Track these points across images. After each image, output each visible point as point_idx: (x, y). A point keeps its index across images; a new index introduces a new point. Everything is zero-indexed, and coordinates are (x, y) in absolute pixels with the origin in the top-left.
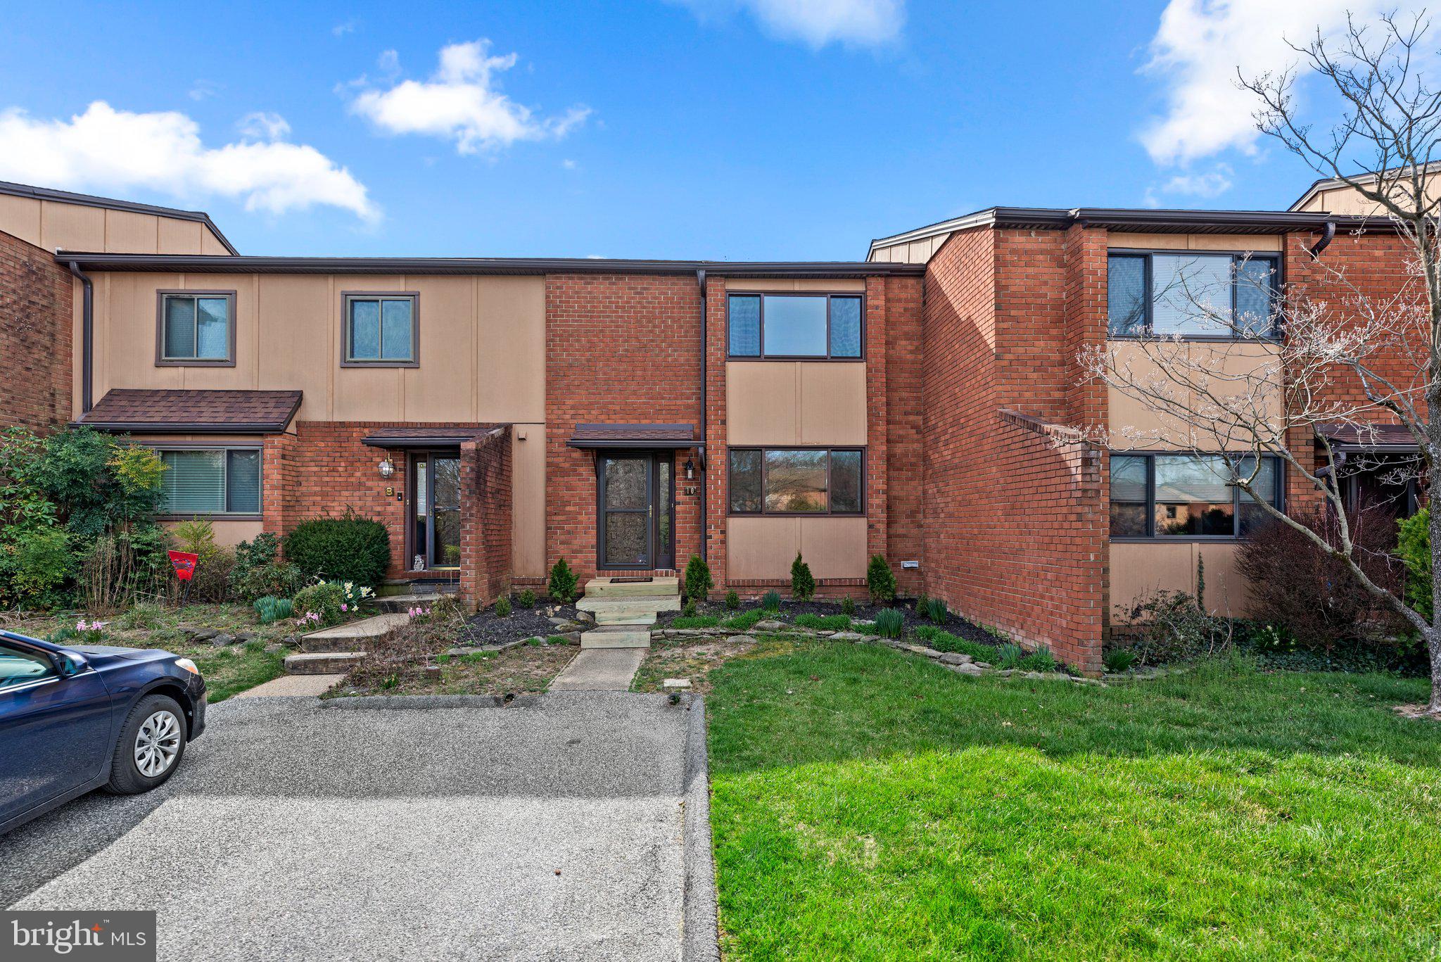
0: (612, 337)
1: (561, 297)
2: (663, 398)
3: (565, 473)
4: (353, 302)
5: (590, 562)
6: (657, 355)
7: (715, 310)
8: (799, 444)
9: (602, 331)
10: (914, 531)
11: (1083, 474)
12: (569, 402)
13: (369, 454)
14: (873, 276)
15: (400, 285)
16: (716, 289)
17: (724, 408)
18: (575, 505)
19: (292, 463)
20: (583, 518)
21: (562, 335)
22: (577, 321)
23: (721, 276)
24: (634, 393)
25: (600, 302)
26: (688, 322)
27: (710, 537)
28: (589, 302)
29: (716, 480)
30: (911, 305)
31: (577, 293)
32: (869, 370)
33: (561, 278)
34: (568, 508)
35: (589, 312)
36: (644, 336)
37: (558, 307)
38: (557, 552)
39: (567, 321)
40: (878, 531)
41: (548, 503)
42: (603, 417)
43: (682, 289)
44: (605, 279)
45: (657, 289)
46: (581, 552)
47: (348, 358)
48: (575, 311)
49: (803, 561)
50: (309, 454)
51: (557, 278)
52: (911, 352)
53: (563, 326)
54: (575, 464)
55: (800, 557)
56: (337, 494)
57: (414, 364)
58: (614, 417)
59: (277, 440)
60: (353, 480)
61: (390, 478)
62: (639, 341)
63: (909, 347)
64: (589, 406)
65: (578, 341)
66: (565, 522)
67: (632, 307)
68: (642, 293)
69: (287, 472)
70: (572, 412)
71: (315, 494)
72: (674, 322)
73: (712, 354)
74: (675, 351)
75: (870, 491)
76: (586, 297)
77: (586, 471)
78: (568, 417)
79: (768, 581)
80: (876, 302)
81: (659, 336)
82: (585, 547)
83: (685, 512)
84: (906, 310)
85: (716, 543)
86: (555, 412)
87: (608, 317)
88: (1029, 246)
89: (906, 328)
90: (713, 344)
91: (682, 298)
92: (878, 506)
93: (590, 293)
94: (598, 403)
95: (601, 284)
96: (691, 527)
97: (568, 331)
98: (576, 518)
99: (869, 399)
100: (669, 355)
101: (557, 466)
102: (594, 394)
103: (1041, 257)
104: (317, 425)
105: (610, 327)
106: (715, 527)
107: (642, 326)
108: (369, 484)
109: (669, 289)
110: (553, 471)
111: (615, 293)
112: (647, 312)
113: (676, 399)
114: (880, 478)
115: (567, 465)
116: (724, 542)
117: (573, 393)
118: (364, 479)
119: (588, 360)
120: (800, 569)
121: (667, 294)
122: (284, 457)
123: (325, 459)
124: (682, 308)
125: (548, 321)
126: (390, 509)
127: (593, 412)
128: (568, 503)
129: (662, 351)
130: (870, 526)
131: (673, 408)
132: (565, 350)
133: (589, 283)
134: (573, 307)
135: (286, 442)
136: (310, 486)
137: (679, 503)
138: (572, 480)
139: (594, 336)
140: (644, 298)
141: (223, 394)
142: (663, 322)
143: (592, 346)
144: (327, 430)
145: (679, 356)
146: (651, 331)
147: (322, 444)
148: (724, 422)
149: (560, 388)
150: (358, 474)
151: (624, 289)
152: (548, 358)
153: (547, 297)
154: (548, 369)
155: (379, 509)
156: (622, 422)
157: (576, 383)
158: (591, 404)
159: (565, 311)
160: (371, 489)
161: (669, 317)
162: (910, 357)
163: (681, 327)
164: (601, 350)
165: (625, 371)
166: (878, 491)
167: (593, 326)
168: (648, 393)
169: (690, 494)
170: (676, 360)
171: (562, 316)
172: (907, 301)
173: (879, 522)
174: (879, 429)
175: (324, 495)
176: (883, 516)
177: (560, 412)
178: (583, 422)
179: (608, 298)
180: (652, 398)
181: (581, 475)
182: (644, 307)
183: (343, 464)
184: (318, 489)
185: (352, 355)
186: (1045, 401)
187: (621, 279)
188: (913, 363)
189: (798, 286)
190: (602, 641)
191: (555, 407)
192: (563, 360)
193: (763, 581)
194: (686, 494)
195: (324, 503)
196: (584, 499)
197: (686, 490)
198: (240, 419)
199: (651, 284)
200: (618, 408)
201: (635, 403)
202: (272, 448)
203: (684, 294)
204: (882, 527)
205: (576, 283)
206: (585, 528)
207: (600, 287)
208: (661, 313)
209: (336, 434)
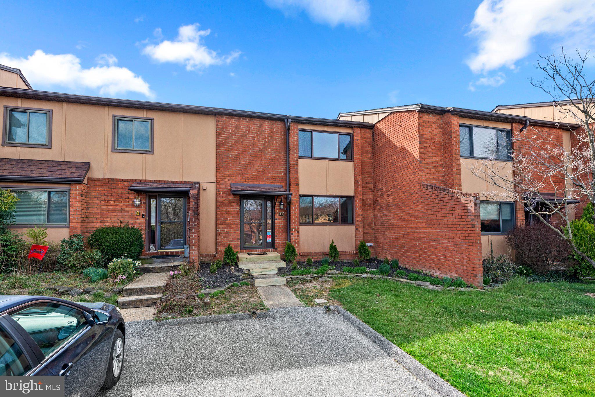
0: (246, 145)
1: (223, 126)
2: (269, 173)
3: (225, 205)
4: (118, 120)
5: (237, 246)
6: (267, 154)
7: (294, 136)
8: (328, 194)
9: (242, 142)
10: (371, 231)
11: (475, 209)
12: (227, 173)
13: (127, 195)
14: (356, 127)
15: (144, 114)
16: (294, 127)
17: (297, 178)
18: (230, 220)
19: (85, 198)
20: (234, 226)
21: (224, 143)
22: (231, 137)
23: (296, 122)
24: (257, 170)
25: (241, 129)
26: (280, 141)
27: (293, 234)
28: (236, 129)
29: (295, 209)
30: (368, 140)
31: (231, 124)
32: (355, 165)
33: (223, 117)
34: (227, 222)
35: (236, 133)
36: (261, 146)
37: (222, 130)
38: (222, 242)
39: (226, 137)
40: (359, 231)
41: (217, 219)
42: (243, 180)
43: (278, 126)
44: (243, 119)
45: (267, 126)
46: (233, 241)
47: (116, 148)
48: (230, 133)
49: (334, 244)
50: (94, 194)
51: (221, 117)
52: (368, 158)
53: (224, 139)
54: (230, 201)
56: (109, 214)
57: (151, 152)
58: (248, 180)
59: (78, 187)
60: (118, 207)
61: (139, 207)
62: (259, 148)
63: (368, 157)
64: (236, 176)
65: (231, 146)
66: (225, 228)
67: (255, 133)
68: (260, 127)
69: (83, 203)
70: (229, 178)
71: (97, 214)
72: (274, 140)
73: (293, 155)
74: (275, 153)
75: (356, 215)
76: (235, 127)
77: (235, 205)
78: (227, 180)
79: (317, 253)
80: (357, 138)
81: (267, 146)
82: (235, 239)
83: (279, 223)
84: (366, 142)
85: (295, 237)
86: (221, 177)
87: (245, 136)
88: (430, 120)
89: (366, 149)
90: (293, 151)
91: (277, 130)
92: (359, 221)
93: (237, 125)
94: (241, 174)
95: (242, 121)
96: (282, 230)
97: (227, 141)
98: (231, 226)
99: (355, 176)
100: (272, 155)
101: (222, 202)
102: (239, 170)
103: (434, 125)
104: (99, 180)
105: (246, 140)
106: (295, 230)
107: (261, 141)
108: (127, 209)
109: (272, 126)
110: (219, 205)
111: (248, 126)
112: (262, 135)
113: (275, 174)
114: (360, 209)
115: (226, 202)
116: (298, 236)
117: (229, 169)
118: (124, 207)
119: (236, 155)
120: (333, 248)
121: (271, 128)
122: (82, 195)
123: (103, 196)
124: (277, 134)
125: (217, 136)
126: (138, 222)
127: (238, 178)
128: (227, 219)
129: (269, 152)
130: (356, 229)
131: (273, 177)
132: (225, 150)
133: (236, 121)
134: (229, 131)
135: (83, 188)
136: (94, 210)
137: (277, 219)
138: (229, 209)
139: (239, 144)
140: (261, 129)
142: (269, 140)
143: (238, 149)
144: (104, 182)
145: (276, 155)
146: (264, 144)
147: (102, 189)
148: (298, 185)
149: (223, 167)
150: (121, 204)
151: (252, 124)
152: (217, 153)
153: (217, 125)
154: (217, 158)
155: (132, 222)
156: (251, 183)
157: (230, 165)
158: (238, 174)
159: (226, 132)
160: (128, 212)
161: (271, 138)
162: (368, 161)
163: (277, 143)
164: (242, 151)
165: (253, 160)
166: (359, 215)
167: (238, 140)
168: (262, 171)
169: (281, 215)
170: (275, 157)
171: (224, 134)
172: (366, 138)
173: (360, 227)
174: (359, 189)
175: (102, 215)
176: (361, 225)
177: (223, 178)
178: (233, 182)
179: (244, 128)
180: (265, 173)
181: (233, 206)
182: (261, 133)
183: (113, 199)
184: (98, 212)
185: (117, 147)
186: (436, 180)
187: (251, 120)
188: (369, 163)
189: (327, 129)
190: (264, 283)
191: (221, 175)
192: (225, 154)
193: (315, 253)
194: (279, 215)
195: (102, 219)
196: (235, 217)
197: (279, 214)
198: (56, 175)
199: (264, 123)
200: (249, 177)
201: (257, 175)
202: (76, 190)
203: (278, 128)
204: (361, 229)
205: (230, 120)
206: (234, 230)
207: (241, 122)
208: (268, 136)
209: (109, 185)
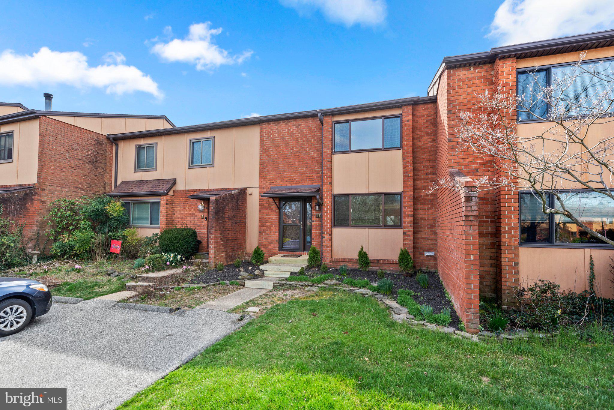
0: (286, 147)
1: (265, 132)
2: (307, 173)
3: (266, 208)
4: (193, 143)
5: (276, 247)
6: (305, 154)
7: (327, 131)
8: (367, 192)
9: (281, 145)
10: (432, 236)
12: (268, 177)
13: (196, 202)
14: (405, 105)
15: (208, 134)
16: (327, 121)
17: (331, 177)
18: (270, 222)
19: (171, 206)
20: (273, 228)
21: (266, 149)
22: (272, 142)
23: (330, 115)
24: (295, 172)
25: (281, 133)
26: (318, 138)
27: (324, 237)
28: (276, 133)
29: (327, 210)
30: (430, 118)
31: (272, 130)
32: (404, 153)
33: (265, 124)
34: (267, 224)
35: (277, 137)
36: (299, 146)
37: (264, 137)
38: (263, 243)
39: (268, 142)
40: (408, 236)
41: (260, 221)
42: (282, 183)
43: (312, 123)
44: (283, 122)
45: (305, 124)
46: (272, 243)
47: (191, 165)
48: (271, 138)
49: (364, 250)
50: (177, 203)
51: (264, 125)
52: (430, 142)
53: (266, 145)
54: (270, 204)
55: (362, 249)
56: (186, 218)
57: (212, 166)
58: (286, 183)
59: (165, 198)
60: (191, 212)
61: (202, 211)
62: (297, 148)
63: (429, 140)
64: (276, 179)
65: (272, 151)
66: (266, 230)
67: (294, 134)
68: (299, 127)
69: (168, 210)
70: (269, 182)
71: (179, 218)
72: (312, 138)
73: (325, 152)
74: (313, 151)
75: (404, 215)
76: (275, 132)
77: (274, 207)
78: (268, 184)
79: (351, 259)
80: (407, 118)
81: (305, 145)
82: (274, 241)
83: (316, 225)
84: (427, 120)
85: (327, 240)
86: (263, 182)
87: (284, 139)
89: (427, 130)
90: (326, 147)
91: (316, 127)
92: (408, 223)
93: (277, 129)
94: (280, 177)
95: (281, 125)
96: (318, 232)
97: (268, 147)
98: (270, 228)
99: (404, 168)
100: (310, 154)
101: (263, 205)
102: (278, 173)
103: (477, 81)
104: (180, 191)
105: (285, 143)
106: (327, 233)
107: (299, 142)
108: (196, 214)
109: (310, 124)
110: (262, 208)
111: (287, 128)
112: (301, 135)
113: (312, 173)
114: (410, 208)
115: (267, 205)
116: (331, 240)
117: (270, 173)
118: (194, 212)
119: (276, 159)
120: (363, 255)
121: (309, 126)
122: (167, 204)
123: (182, 204)
124: (316, 132)
125: (260, 143)
126: (203, 224)
127: (278, 181)
128: (267, 221)
129: (307, 152)
130: (404, 233)
131: (311, 177)
132: (267, 155)
133: (276, 125)
134: (270, 136)
135: (168, 198)
136: (177, 215)
137: (313, 221)
138: (269, 211)
139: (279, 148)
140: (299, 129)
141: (152, 181)
142: (307, 139)
143: (278, 152)
144: (182, 193)
145: (314, 154)
146: (302, 144)
147: (181, 199)
148: (331, 183)
149: (265, 172)
150: (192, 210)
151: (290, 126)
152: (261, 159)
153: (260, 133)
154: (261, 164)
155: (199, 224)
156: (289, 185)
157: (271, 169)
158: (277, 178)
159: (267, 138)
160: (196, 216)
161: (310, 137)
162: (429, 145)
163: (315, 140)
164: (281, 154)
165: (291, 162)
166: (408, 215)
167: (278, 144)
168: (300, 172)
169: (318, 217)
170: (313, 156)
171: (266, 141)
172: (428, 116)
173: (409, 231)
174: (409, 183)
175: (182, 218)
176: (411, 228)
177: (265, 182)
178: (273, 186)
179: (284, 131)
180: (302, 174)
181: (273, 209)
182: (300, 133)
183: (188, 206)
184: (179, 216)
185: (192, 163)
186: (480, 163)
187: (290, 122)
188: (431, 148)
189: (367, 115)
190: (253, 285)
191: (263, 180)
192: (266, 159)
193: (349, 259)
194: (316, 217)
195: (181, 221)
196: (274, 220)
197: (316, 215)
198: (154, 190)
199: (302, 122)
200: (288, 179)
201: (295, 176)
202: (163, 201)
203: (316, 125)
204: (411, 234)
205: (271, 126)
206: (274, 232)
207: (281, 126)
208: (306, 135)
209: (186, 195)
